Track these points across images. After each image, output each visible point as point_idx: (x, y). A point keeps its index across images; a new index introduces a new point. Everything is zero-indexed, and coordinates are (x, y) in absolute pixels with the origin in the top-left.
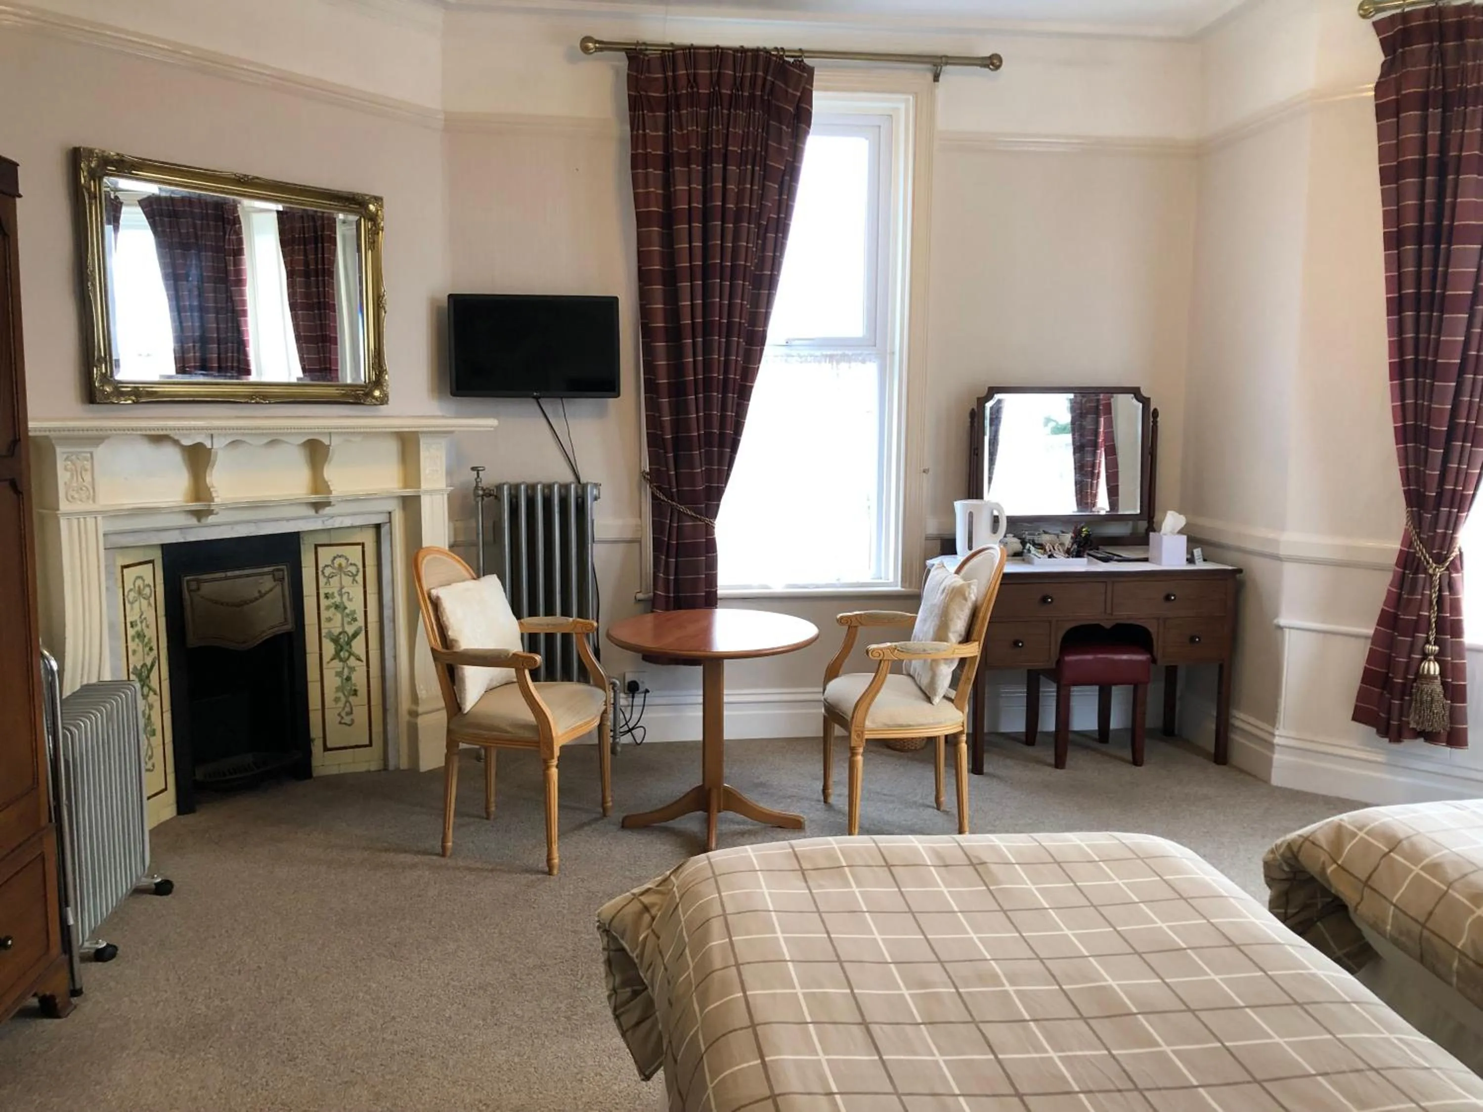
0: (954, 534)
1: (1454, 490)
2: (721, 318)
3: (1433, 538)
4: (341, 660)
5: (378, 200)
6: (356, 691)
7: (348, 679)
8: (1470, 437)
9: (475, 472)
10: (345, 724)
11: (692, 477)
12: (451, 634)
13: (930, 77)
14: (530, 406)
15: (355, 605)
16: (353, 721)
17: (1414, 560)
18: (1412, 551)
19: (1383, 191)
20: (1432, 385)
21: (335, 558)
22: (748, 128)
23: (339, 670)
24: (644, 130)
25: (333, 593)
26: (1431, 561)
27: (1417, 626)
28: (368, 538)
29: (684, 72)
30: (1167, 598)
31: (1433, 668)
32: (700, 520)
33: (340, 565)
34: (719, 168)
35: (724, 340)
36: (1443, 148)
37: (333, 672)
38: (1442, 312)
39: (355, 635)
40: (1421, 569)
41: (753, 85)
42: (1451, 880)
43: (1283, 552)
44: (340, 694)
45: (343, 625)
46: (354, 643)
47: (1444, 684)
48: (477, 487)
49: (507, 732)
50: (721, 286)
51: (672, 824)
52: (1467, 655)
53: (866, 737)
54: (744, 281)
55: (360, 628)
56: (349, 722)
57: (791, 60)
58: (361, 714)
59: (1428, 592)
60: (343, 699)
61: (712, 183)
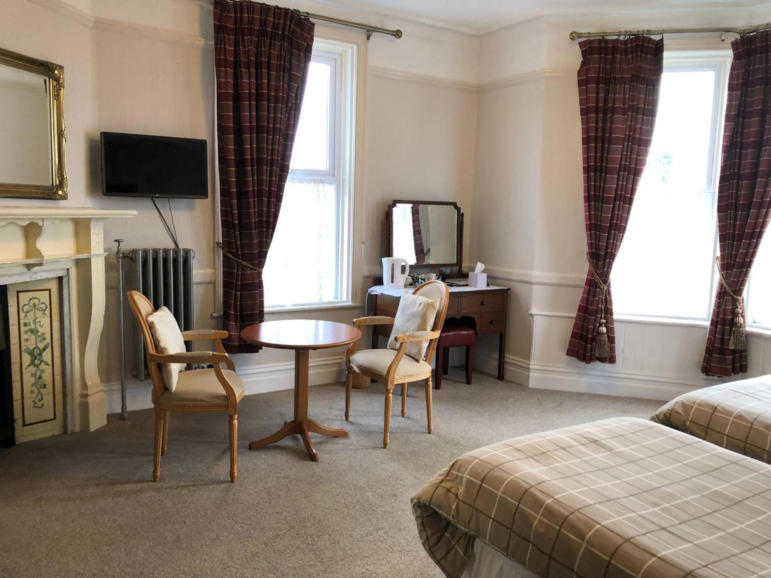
0: (382, 275)
1: (611, 252)
2: (267, 156)
3: (603, 273)
4: (35, 366)
5: (61, 67)
6: (45, 385)
7: (40, 378)
8: (618, 229)
9: (118, 243)
10: (38, 407)
11: (251, 246)
12: (162, 344)
13: (365, 37)
14: (148, 203)
15: (45, 329)
16: (43, 405)
17: (594, 283)
18: (593, 278)
19: (582, 118)
20: (602, 206)
21: (31, 299)
22: (281, 51)
23: (34, 372)
24: (225, 45)
25: (30, 323)
26: (602, 283)
27: (597, 311)
28: (54, 286)
29: (247, 15)
30: (482, 303)
31: (604, 330)
32: (255, 270)
33: (34, 304)
34: (266, 72)
35: (269, 168)
36: (606, 101)
37: (29, 374)
38: (606, 174)
39: (45, 348)
40: (598, 286)
41: (284, 29)
42: (752, 421)
43: (533, 280)
44: (34, 388)
45: (36, 343)
46: (44, 354)
47: (608, 336)
48: (118, 252)
49: (205, 401)
50: (267, 138)
51: (278, 443)
52: (615, 323)
53: (395, 383)
54: (279, 136)
55: (48, 344)
56: (40, 406)
57: (303, 17)
58: (48, 399)
59: (601, 297)
60: (36, 391)
61: (261, 80)
